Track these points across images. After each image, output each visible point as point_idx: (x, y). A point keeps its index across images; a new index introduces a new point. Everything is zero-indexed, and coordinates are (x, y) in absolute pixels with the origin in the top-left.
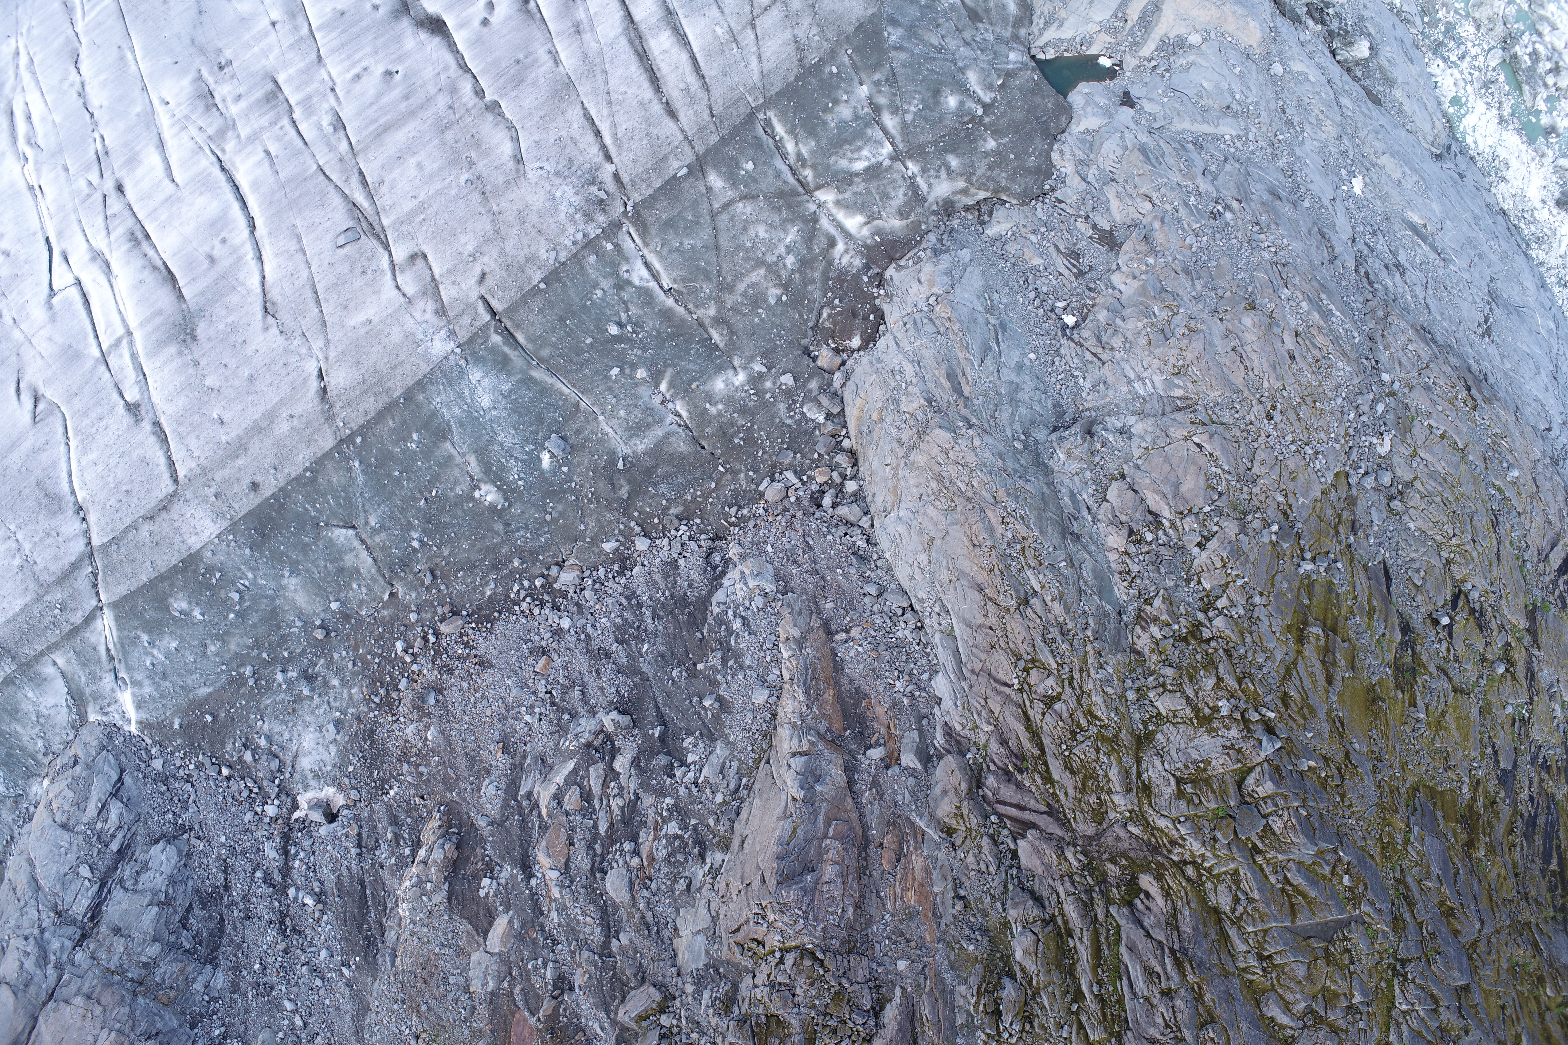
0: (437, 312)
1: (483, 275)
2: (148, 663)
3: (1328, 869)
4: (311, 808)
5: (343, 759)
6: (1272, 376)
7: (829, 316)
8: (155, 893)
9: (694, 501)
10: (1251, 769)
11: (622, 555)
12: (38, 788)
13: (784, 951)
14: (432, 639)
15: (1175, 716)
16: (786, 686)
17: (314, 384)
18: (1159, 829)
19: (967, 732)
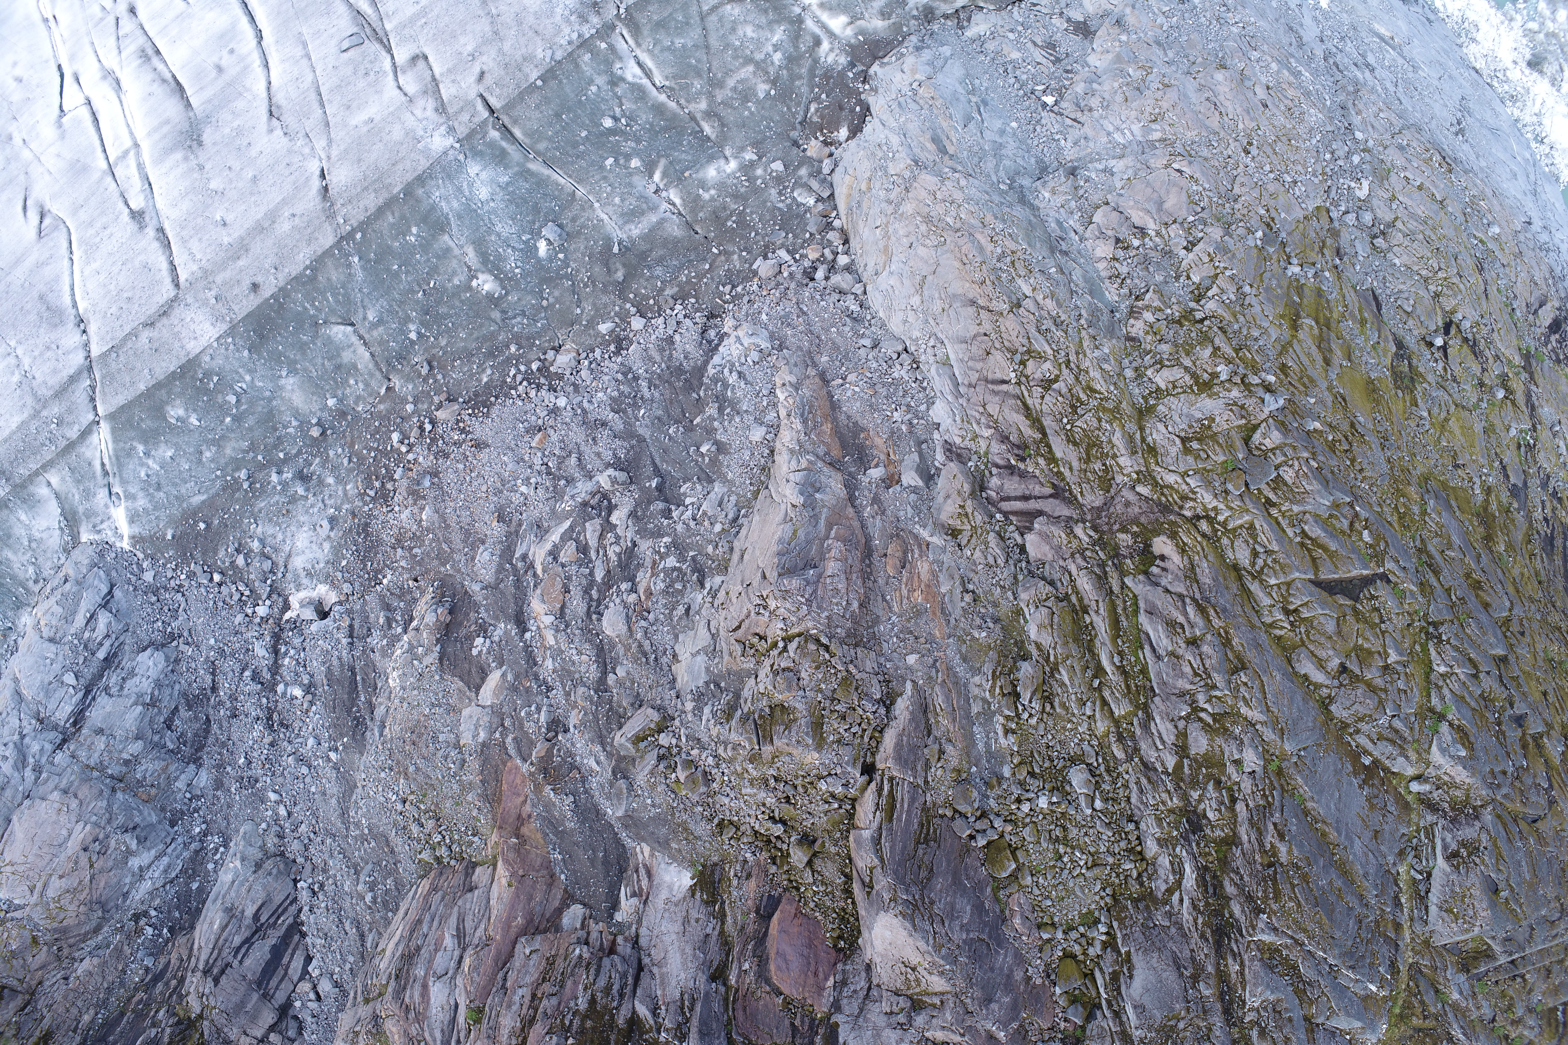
0: (437, 110)
1: (482, 74)
2: (143, 474)
3: (1346, 523)
4: (302, 606)
5: (336, 555)
6: (1246, 117)
7: (817, 110)
8: (140, 695)
9: (689, 281)
10: (1256, 427)
11: (618, 336)
12: (26, 620)
13: (788, 639)
14: (428, 427)
15: (1175, 387)
16: (784, 422)
17: (316, 183)
18: (1167, 487)
19: (967, 442)
